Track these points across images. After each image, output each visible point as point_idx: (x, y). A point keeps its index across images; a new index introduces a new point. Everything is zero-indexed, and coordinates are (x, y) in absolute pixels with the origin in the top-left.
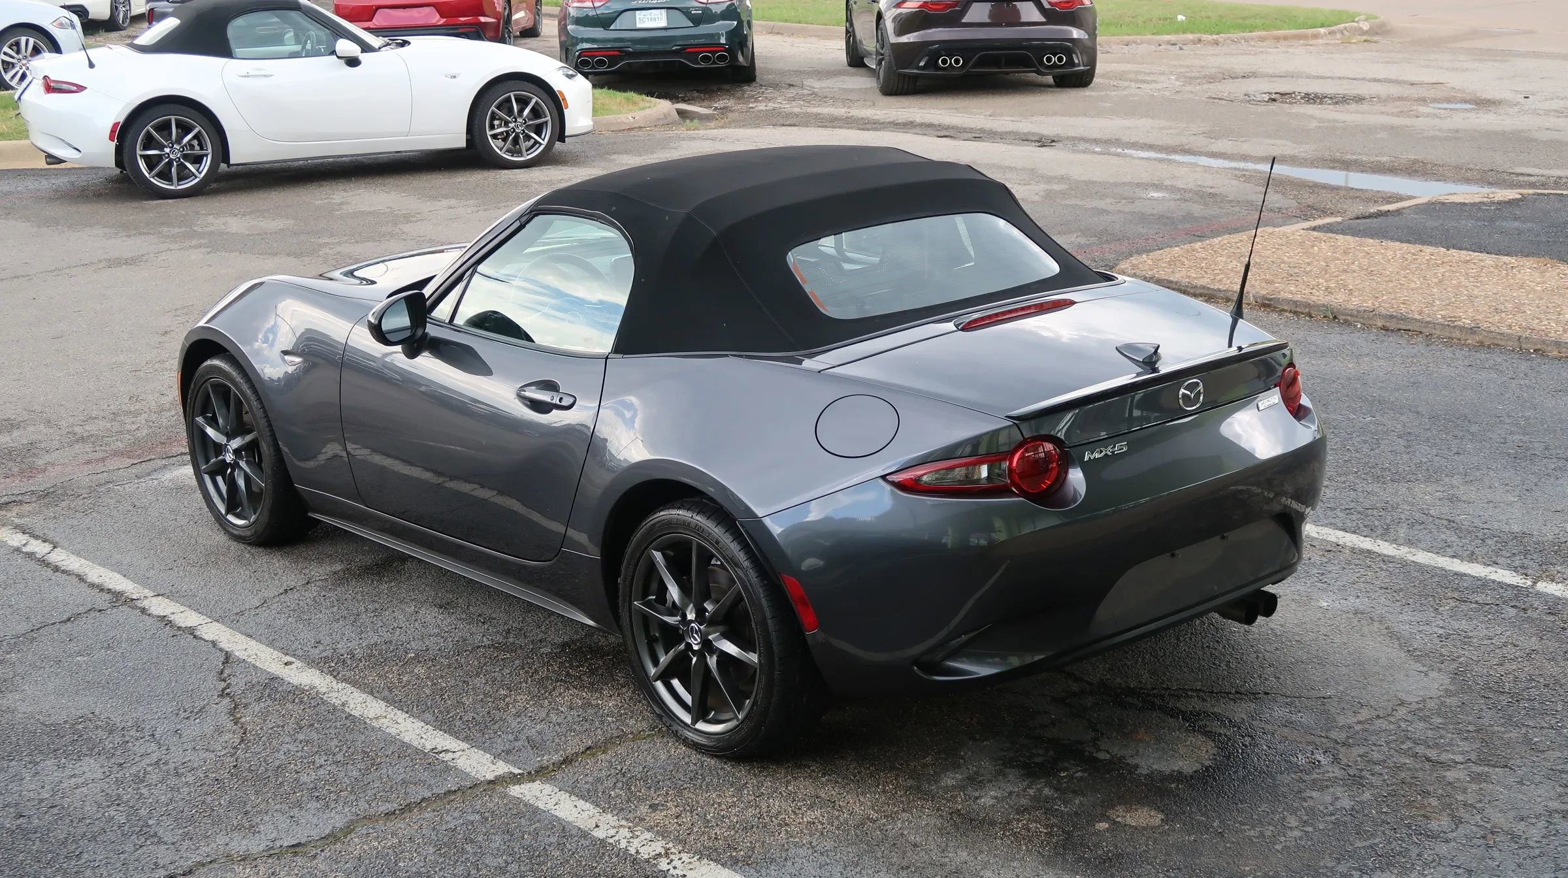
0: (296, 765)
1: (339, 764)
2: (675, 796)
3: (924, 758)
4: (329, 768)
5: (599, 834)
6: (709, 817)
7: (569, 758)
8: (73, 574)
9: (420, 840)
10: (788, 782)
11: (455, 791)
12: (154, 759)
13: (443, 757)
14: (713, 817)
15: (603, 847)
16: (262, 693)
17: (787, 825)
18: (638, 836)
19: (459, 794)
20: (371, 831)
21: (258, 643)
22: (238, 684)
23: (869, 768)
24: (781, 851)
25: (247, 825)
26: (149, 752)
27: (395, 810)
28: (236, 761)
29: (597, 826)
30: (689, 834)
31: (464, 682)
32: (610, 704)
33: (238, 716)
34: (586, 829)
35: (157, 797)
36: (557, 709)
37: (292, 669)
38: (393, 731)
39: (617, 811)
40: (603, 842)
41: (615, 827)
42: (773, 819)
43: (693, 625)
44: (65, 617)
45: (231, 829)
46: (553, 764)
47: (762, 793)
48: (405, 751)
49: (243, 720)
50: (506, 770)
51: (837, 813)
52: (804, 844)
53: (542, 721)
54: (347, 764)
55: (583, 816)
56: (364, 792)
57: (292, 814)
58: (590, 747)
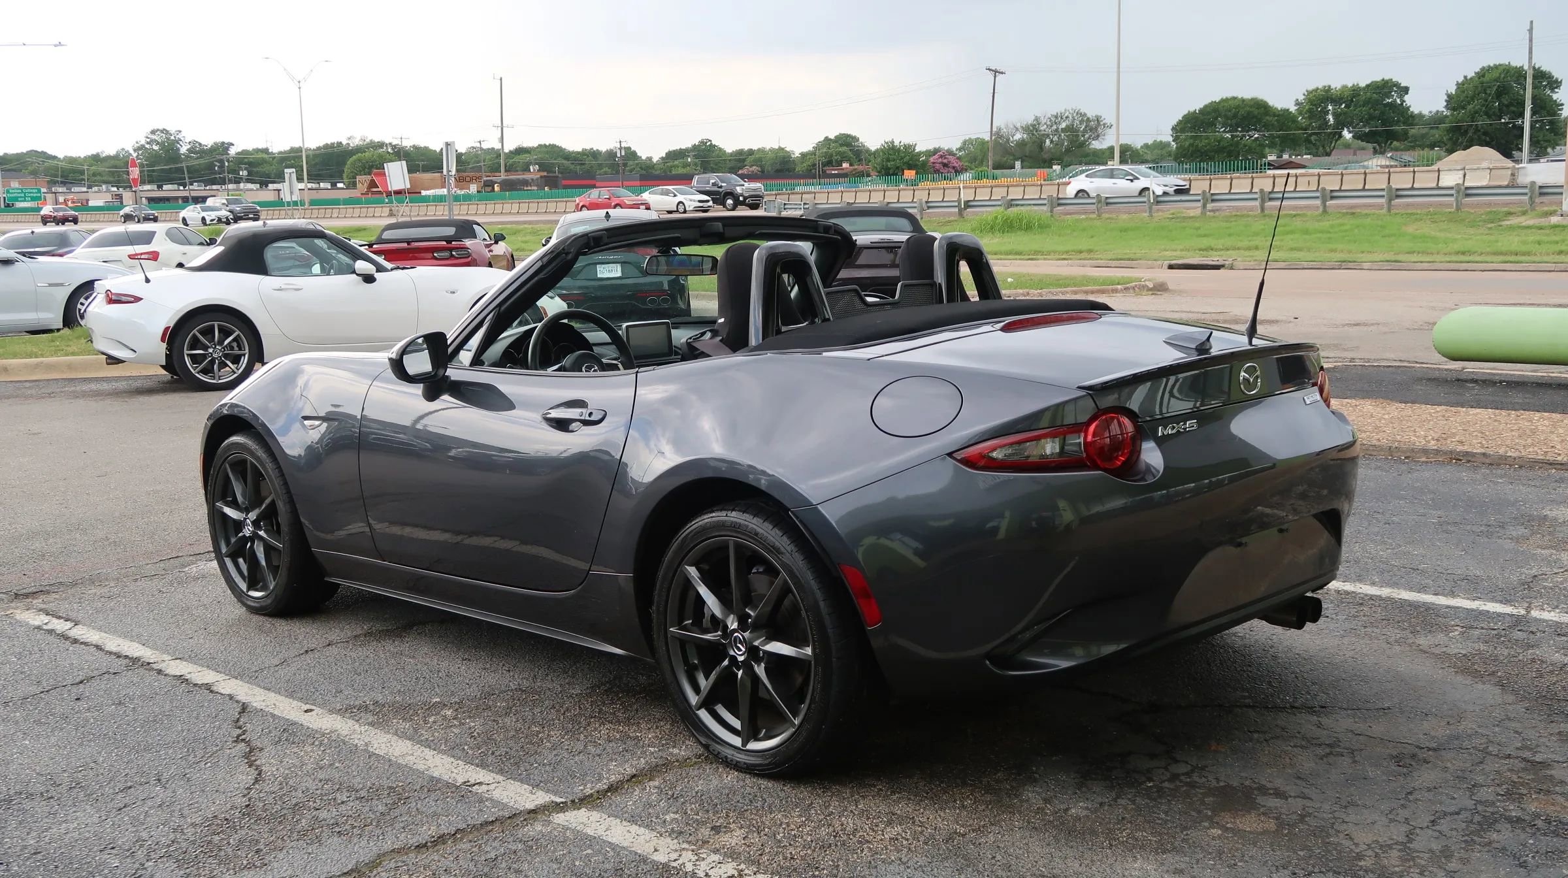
0: (315, 802)
1: (363, 800)
2: (737, 818)
3: (995, 774)
4: (352, 804)
5: (661, 858)
6: (779, 837)
7: (615, 786)
8: (92, 645)
9: (457, 872)
10: (856, 803)
11: (493, 821)
12: (158, 801)
13: (477, 790)
14: (784, 837)
15: (667, 871)
16: (279, 738)
17: (868, 842)
18: (704, 859)
19: (498, 824)
20: (400, 864)
21: (277, 695)
22: (253, 731)
23: (940, 785)
24: (869, 868)
25: (258, 864)
26: (152, 796)
27: (426, 843)
28: (249, 800)
29: (656, 850)
30: (761, 855)
31: (494, 721)
32: (650, 736)
33: (253, 759)
34: (645, 854)
35: (157, 839)
36: (595, 742)
37: (312, 716)
38: (421, 767)
39: (676, 835)
40: (666, 867)
41: (676, 851)
42: (851, 837)
43: (736, 634)
44: (78, 680)
45: (240, 867)
46: (598, 792)
47: (832, 812)
48: (434, 785)
49: (258, 763)
50: (547, 799)
51: (920, 829)
52: (893, 861)
53: (580, 753)
54: (372, 799)
55: (638, 841)
56: (392, 825)
57: (310, 850)
58: (635, 775)
